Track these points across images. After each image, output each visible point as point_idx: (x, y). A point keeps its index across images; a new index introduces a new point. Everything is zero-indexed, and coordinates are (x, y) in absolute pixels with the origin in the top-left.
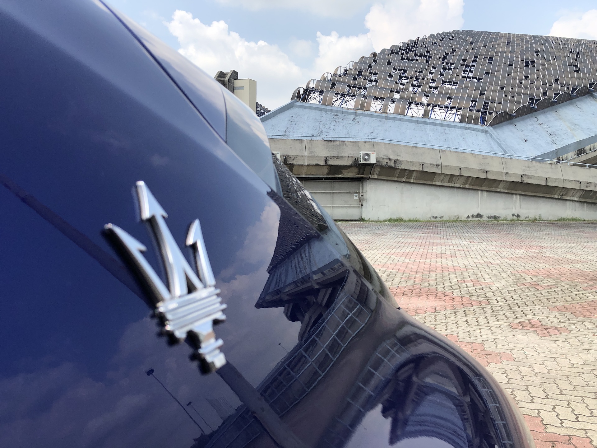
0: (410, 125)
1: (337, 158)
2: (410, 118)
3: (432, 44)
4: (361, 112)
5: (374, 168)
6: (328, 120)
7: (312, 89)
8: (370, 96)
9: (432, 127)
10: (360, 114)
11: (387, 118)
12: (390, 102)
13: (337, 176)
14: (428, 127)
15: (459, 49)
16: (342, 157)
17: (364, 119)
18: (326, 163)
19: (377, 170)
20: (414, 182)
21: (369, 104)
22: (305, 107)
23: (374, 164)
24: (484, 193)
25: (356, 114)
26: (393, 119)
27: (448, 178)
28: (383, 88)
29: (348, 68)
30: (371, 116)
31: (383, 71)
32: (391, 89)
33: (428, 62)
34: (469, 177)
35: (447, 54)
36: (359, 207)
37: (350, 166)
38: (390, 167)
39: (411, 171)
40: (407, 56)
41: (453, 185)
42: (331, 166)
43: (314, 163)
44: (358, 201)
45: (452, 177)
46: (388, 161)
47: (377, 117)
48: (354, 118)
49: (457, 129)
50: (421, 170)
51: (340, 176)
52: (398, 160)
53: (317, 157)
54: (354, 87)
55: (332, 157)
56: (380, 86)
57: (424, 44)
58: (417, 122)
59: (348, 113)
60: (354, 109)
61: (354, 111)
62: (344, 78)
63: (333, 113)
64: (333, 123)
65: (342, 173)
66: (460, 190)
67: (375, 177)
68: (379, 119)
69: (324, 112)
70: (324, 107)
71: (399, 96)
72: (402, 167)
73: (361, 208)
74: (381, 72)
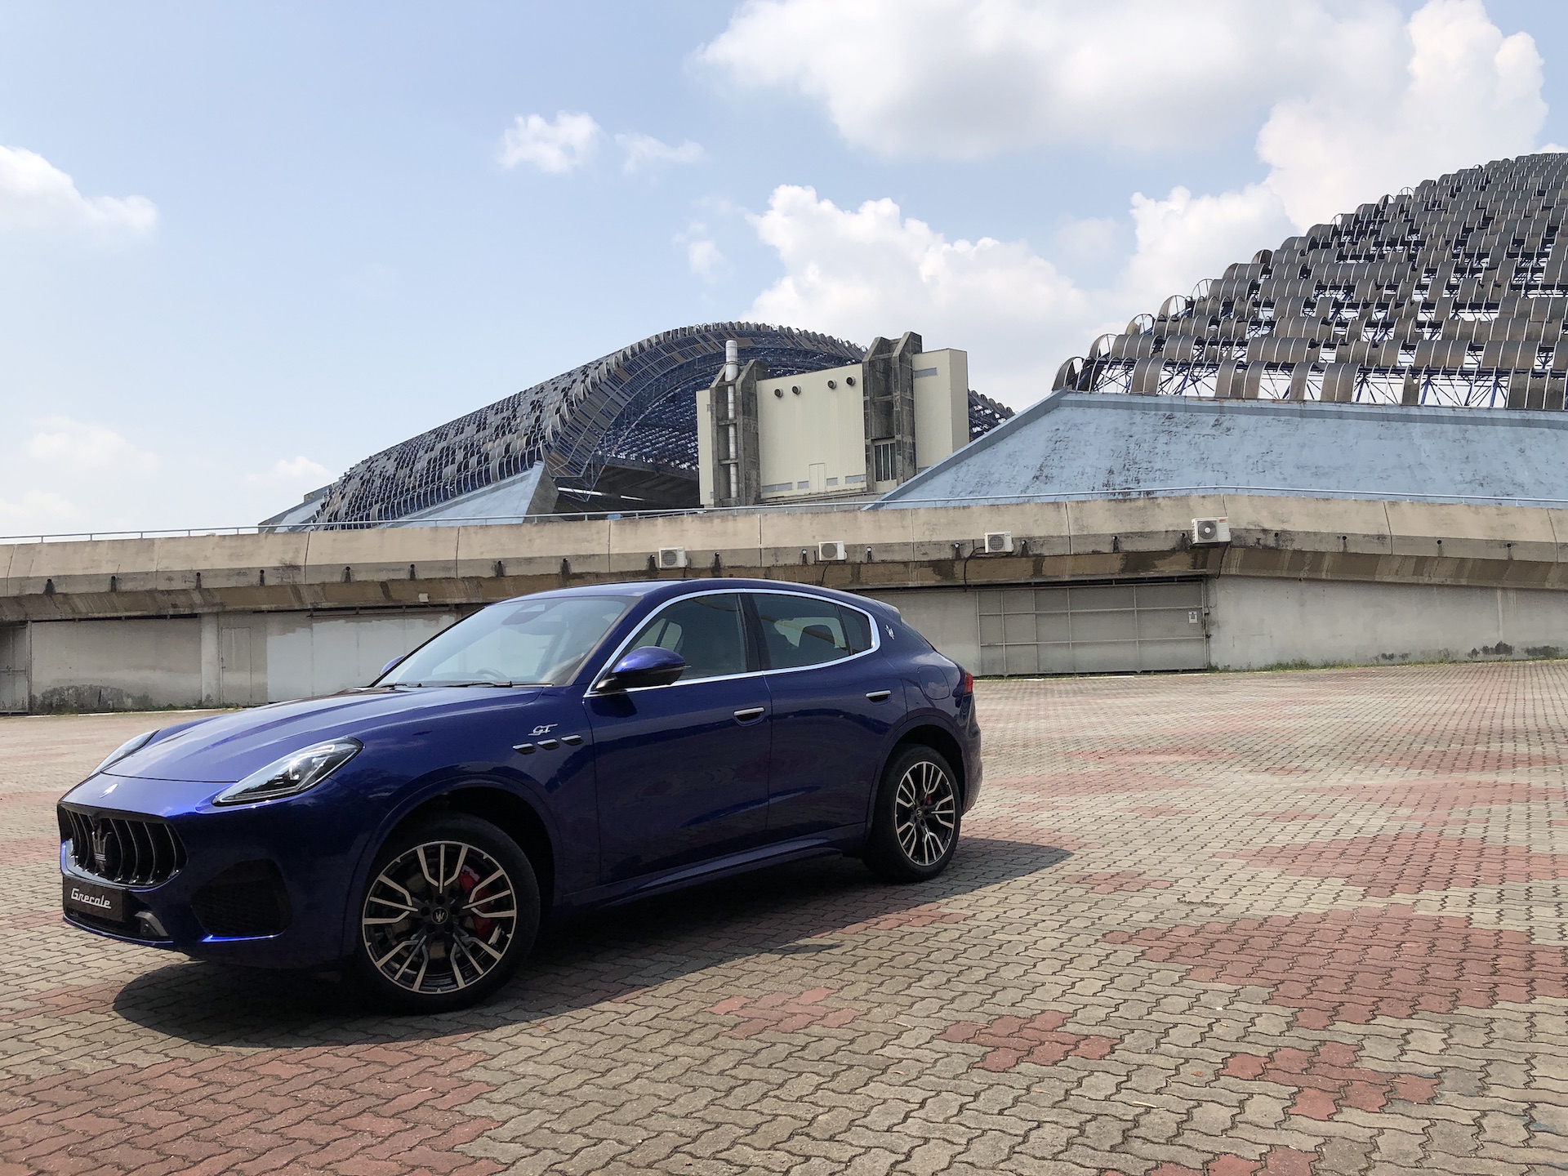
0: (1366, 425)
1: (1141, 535)
2: (1367, 410)
3: (1426, 209)
4: (1234, 403)
5: (1229, 553)
6: (1149, 429)
7: (1104, 359)
8: (1258, 364)
9: (1430, 426)
10: (1232, 410)
11: (1303, 414)
12: (1310, 373)
13: (1143, 575)
14: (1417, 429)
15: (1505, 213)
16: (1151, 532)
17: (1243, 420)
18: (1116, 548)
19: (1237, 555)
20: (1329, 578)
21: (1255, 384)
22: (1089, 405)
23: (1227, 544)
24: (1512, 595)
25: (1221, 410)
26: (1321, 414)
27: (1411, 565)
28: (1291, 339)
29: (1196, 297)
30: (1262, 411)
31: (1288, 297)
32: (1312, 339)
33: (1411, 257)
34: (1462, 559)
35: (1467, 231)
36: (1202, 640)
37: (1173, 551)
38: (1266, 548)
39: (1319, 555)
40: (1355, 250)
41: (1426, 580)
42: (1128, 554)
43: (1090, 549)
44: (1200, 625)
45: (1421, 561)
46: (1261, 536)
47: (1277, 412)
48: (1216, 420)
49: (1499, 428)
50: (1341, 550)
51: (1152, 574)
52: (1284, 532)
53: (1095, 535)
54: (1214, 343)
55: (1128, 535)
56: (1282, 336)
57: (1402, 211)
58: (1386, 418)
59: (1200, 409)
60: (1215, 399)
61: (1217, 404)
62: (1186, 322)
63: (1160, 413)
64: (1163, 438)
65: (1155, 567)
66: (1447, 591)
67: (1233, 571)
68: (1283, 418)
69: (1138, 412)
70: (1138, 399)
71: (1335, 355)
72: (1296, 546)
73: (1208, 642)
74: (1284, 300)
